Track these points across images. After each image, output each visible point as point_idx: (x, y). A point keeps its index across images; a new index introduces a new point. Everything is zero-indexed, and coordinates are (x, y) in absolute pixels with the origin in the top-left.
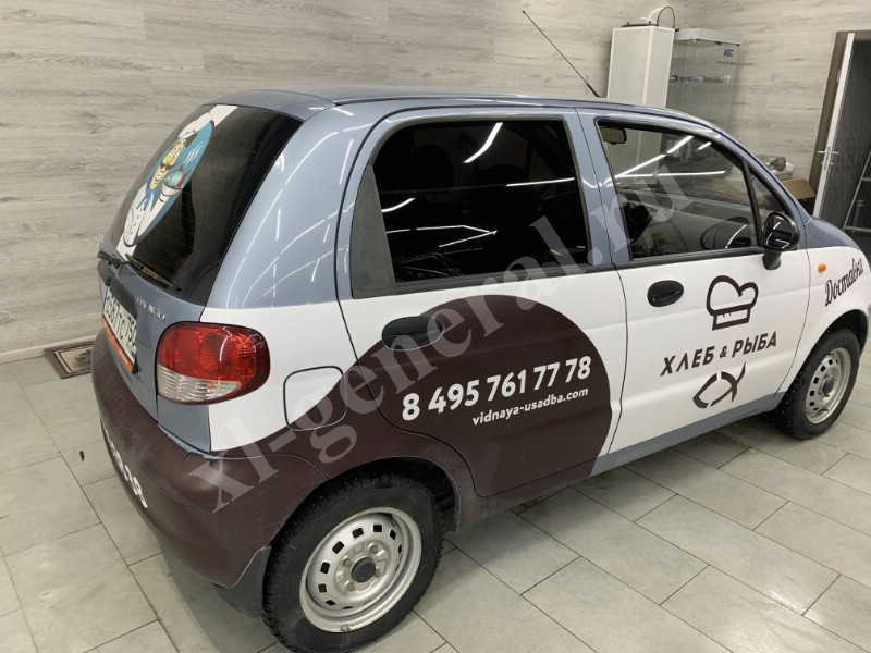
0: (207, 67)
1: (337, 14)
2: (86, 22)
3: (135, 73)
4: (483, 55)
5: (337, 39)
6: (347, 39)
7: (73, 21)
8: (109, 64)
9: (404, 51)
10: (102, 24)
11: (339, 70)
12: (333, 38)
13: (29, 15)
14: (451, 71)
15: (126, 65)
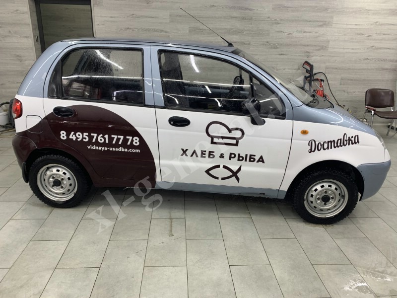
0: (189, 31)
1: (246, 9)
2: (151, 17)
3: (164, 34)
4: (325, 24)
5: (245, 19)
6: (251, 19)
7: (147, 17)
8: (156, 31)
9: (279, 24)
10: (156, 17)
11: (245, 32)
12: (243, 19)
13: (134, 16)
14: (305, 32)
15: (162, 31)
